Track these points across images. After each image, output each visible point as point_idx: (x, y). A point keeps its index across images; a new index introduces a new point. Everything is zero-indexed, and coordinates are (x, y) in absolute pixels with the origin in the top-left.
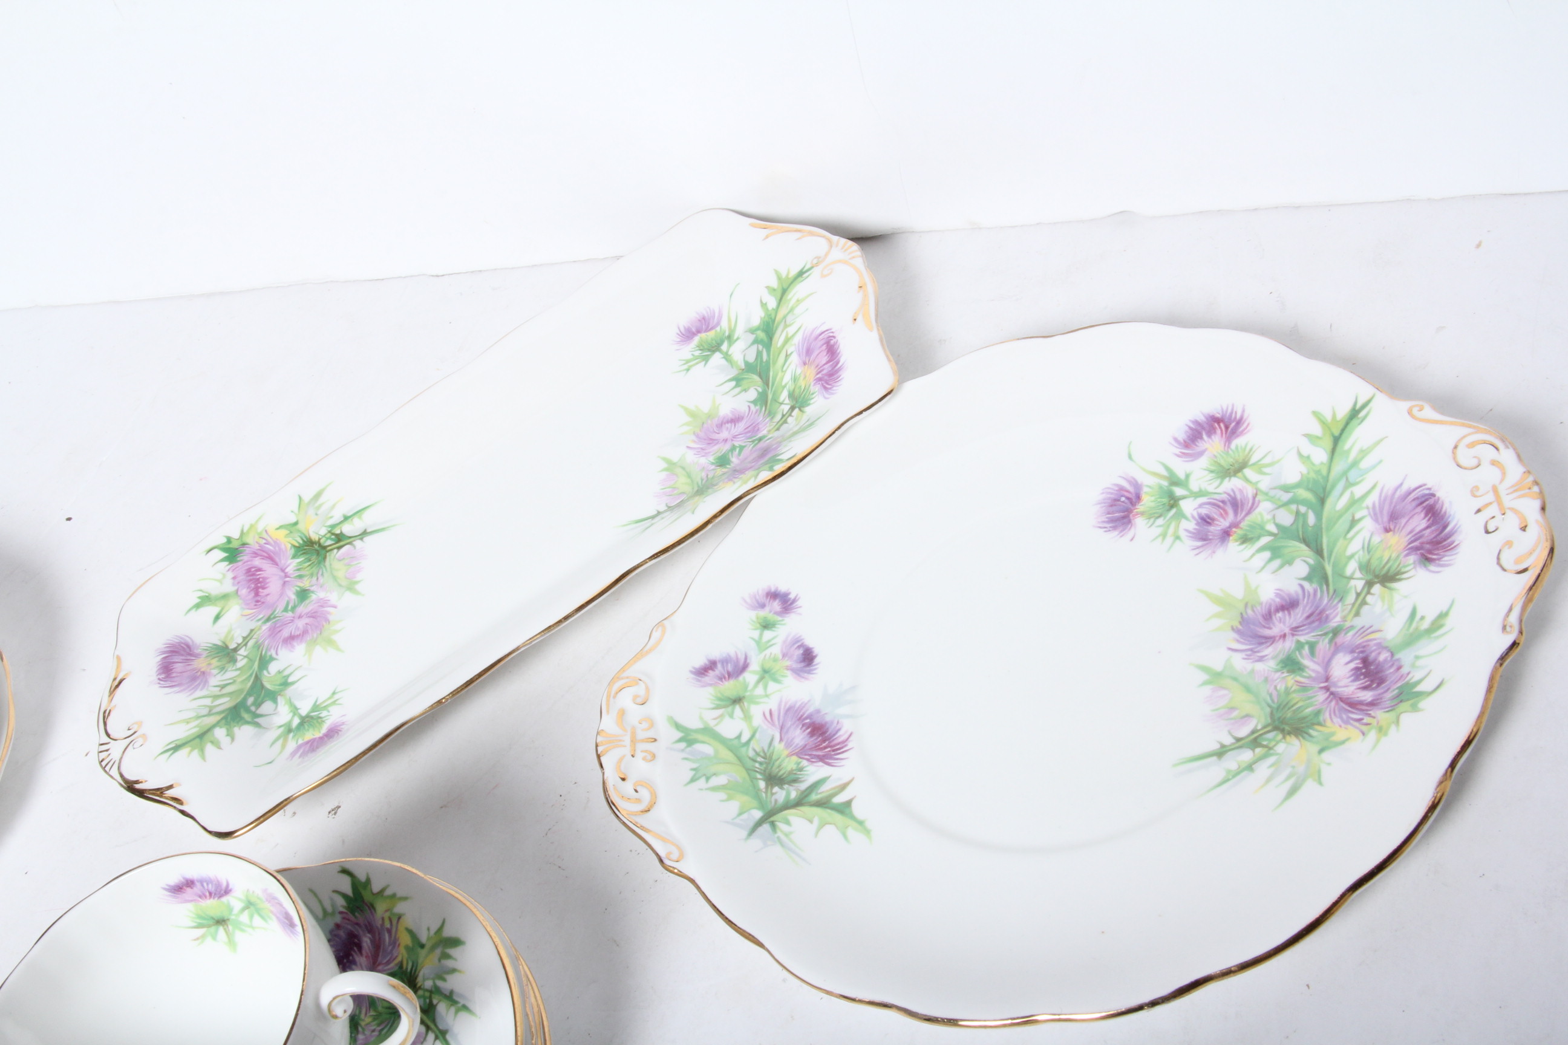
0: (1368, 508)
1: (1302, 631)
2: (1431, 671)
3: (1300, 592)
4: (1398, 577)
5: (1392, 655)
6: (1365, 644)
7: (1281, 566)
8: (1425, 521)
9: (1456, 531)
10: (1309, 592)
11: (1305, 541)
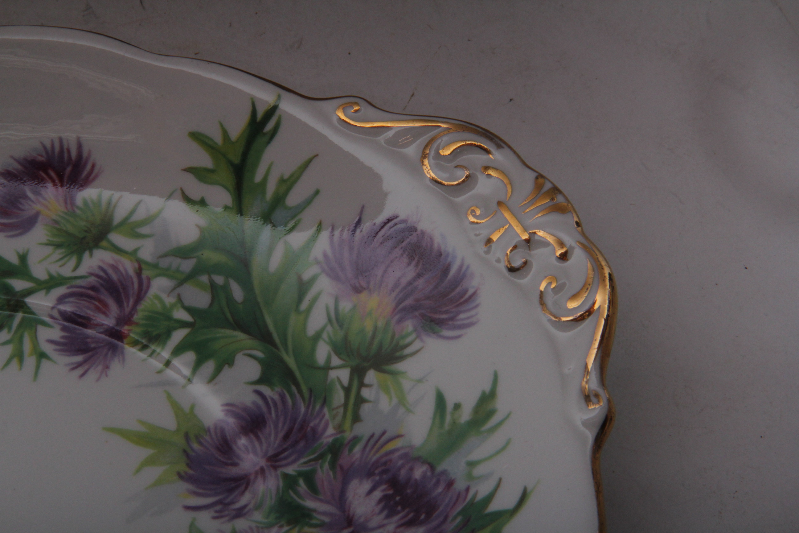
0: (318, 262)
1: (285, 458)
2: (500, 480)
3: (260, 402)
4: (398, 354)
5: (432, 467)
6: (384, 459)
7: (218, 370)
8: (411, 267)
9: (464, 276)
10: (272, 399)
11: (239, 326)
